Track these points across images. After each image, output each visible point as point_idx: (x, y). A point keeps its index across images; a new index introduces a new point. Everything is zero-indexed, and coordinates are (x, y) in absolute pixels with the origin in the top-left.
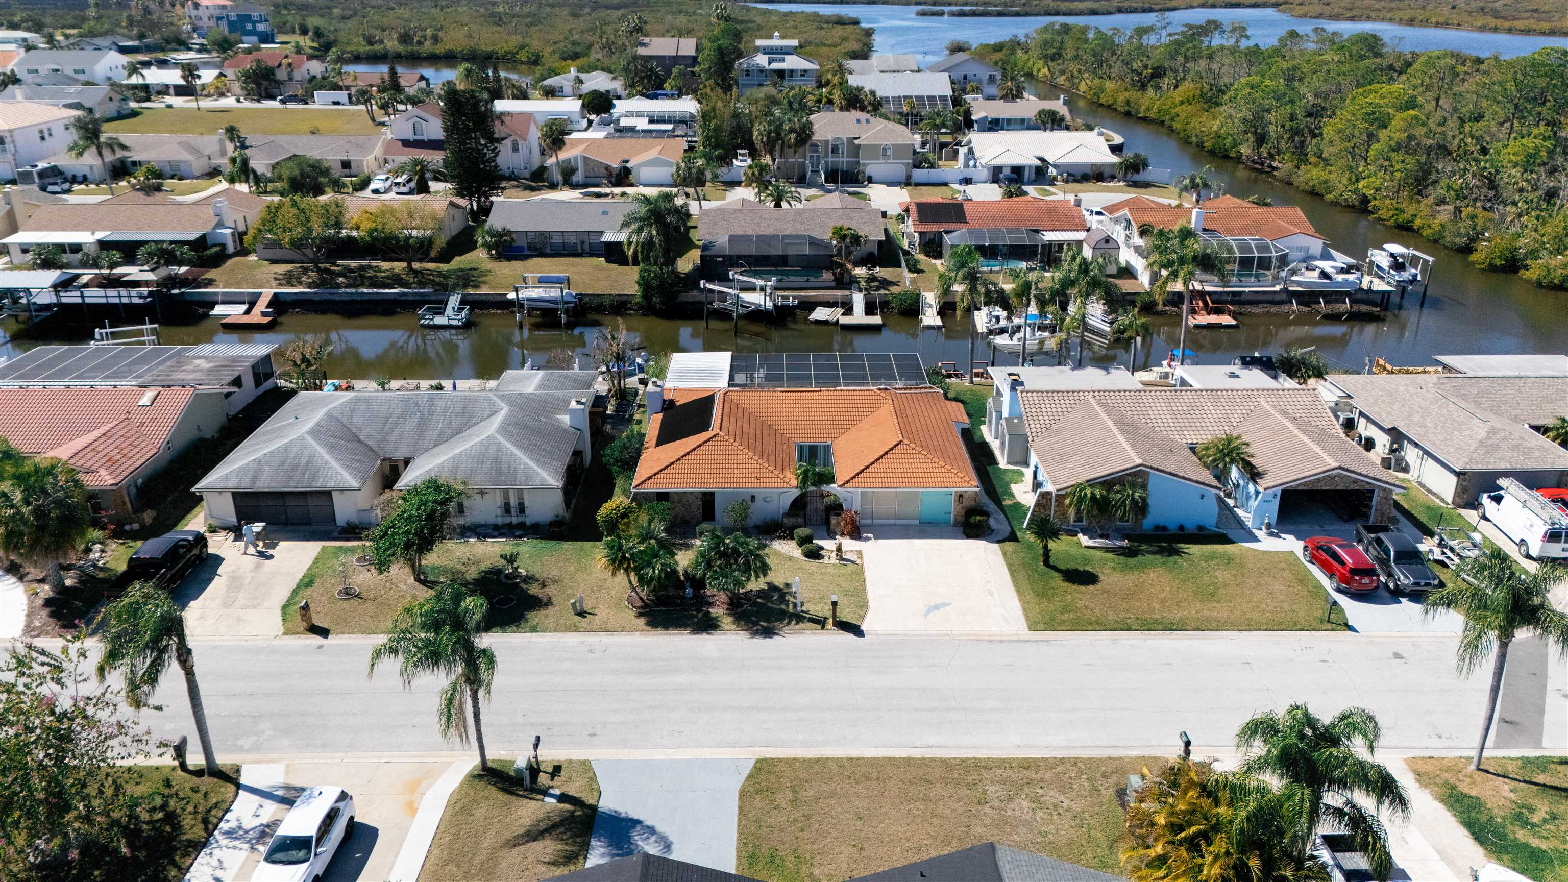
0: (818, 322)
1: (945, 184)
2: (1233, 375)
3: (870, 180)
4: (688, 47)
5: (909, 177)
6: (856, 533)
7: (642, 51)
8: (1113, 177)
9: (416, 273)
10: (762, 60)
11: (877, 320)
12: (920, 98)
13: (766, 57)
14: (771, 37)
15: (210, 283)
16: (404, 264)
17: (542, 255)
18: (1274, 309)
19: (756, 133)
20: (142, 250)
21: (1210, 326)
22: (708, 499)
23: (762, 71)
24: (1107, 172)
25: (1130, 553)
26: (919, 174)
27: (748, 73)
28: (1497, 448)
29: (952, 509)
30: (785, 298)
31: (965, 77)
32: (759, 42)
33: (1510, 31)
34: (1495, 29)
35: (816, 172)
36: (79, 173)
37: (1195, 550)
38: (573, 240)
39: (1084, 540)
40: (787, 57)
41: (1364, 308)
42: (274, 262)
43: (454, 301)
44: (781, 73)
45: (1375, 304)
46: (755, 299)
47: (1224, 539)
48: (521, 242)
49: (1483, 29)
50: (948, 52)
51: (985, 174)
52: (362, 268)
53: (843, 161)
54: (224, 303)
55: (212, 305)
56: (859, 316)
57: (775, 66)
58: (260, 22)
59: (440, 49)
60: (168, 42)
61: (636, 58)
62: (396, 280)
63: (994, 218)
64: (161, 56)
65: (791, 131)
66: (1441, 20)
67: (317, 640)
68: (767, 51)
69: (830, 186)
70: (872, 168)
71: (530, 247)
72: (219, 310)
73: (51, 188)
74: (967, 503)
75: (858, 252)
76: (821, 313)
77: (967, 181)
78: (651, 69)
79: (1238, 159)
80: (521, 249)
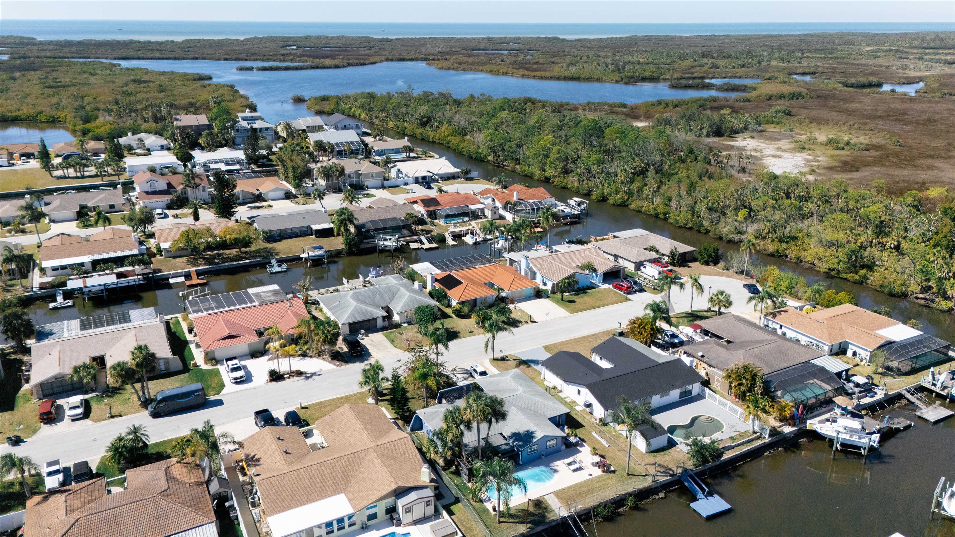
0: (415, 249)
1: (397, 186)
2: (569, 247)
3: (368, 187)
4: (202, 119)
6: (513, 302)
7: (179, 123)
8: (458, 177)
9: (245, 253)
11: (434, 245)
12: (347, 143)
13: (245, 122)
14: (245, 112)
22: (475, 301)
23: (246, 129)
25: (578, 294)
27: (238, 130)
28: (639, 255)
29: (533, 292)
30: (400, 241)
31: (345, 126)
32: (239, 115)
33: (534, 77)
34: (528, 77)
35: (345, 186)
37: (589, 291)
43: (274, 262)
45: (576, 218)
48: (276, 234)
49: (523, 76)
51: (412, 180)
52: (221, 254)
53: (354, 180)
55: (167, 279)
57: (252, 126)
61: (177, 127)
62: (241, 257)
65: (336, 171)
66: (504, 71)
68: (244, 119)
70: (368, 182)
72: (173, 281)
74: (537, 290)
76: (413, 246)
77: (406, 184)
78: (188, 133)
79: (488, 161)
80: (275, 237)
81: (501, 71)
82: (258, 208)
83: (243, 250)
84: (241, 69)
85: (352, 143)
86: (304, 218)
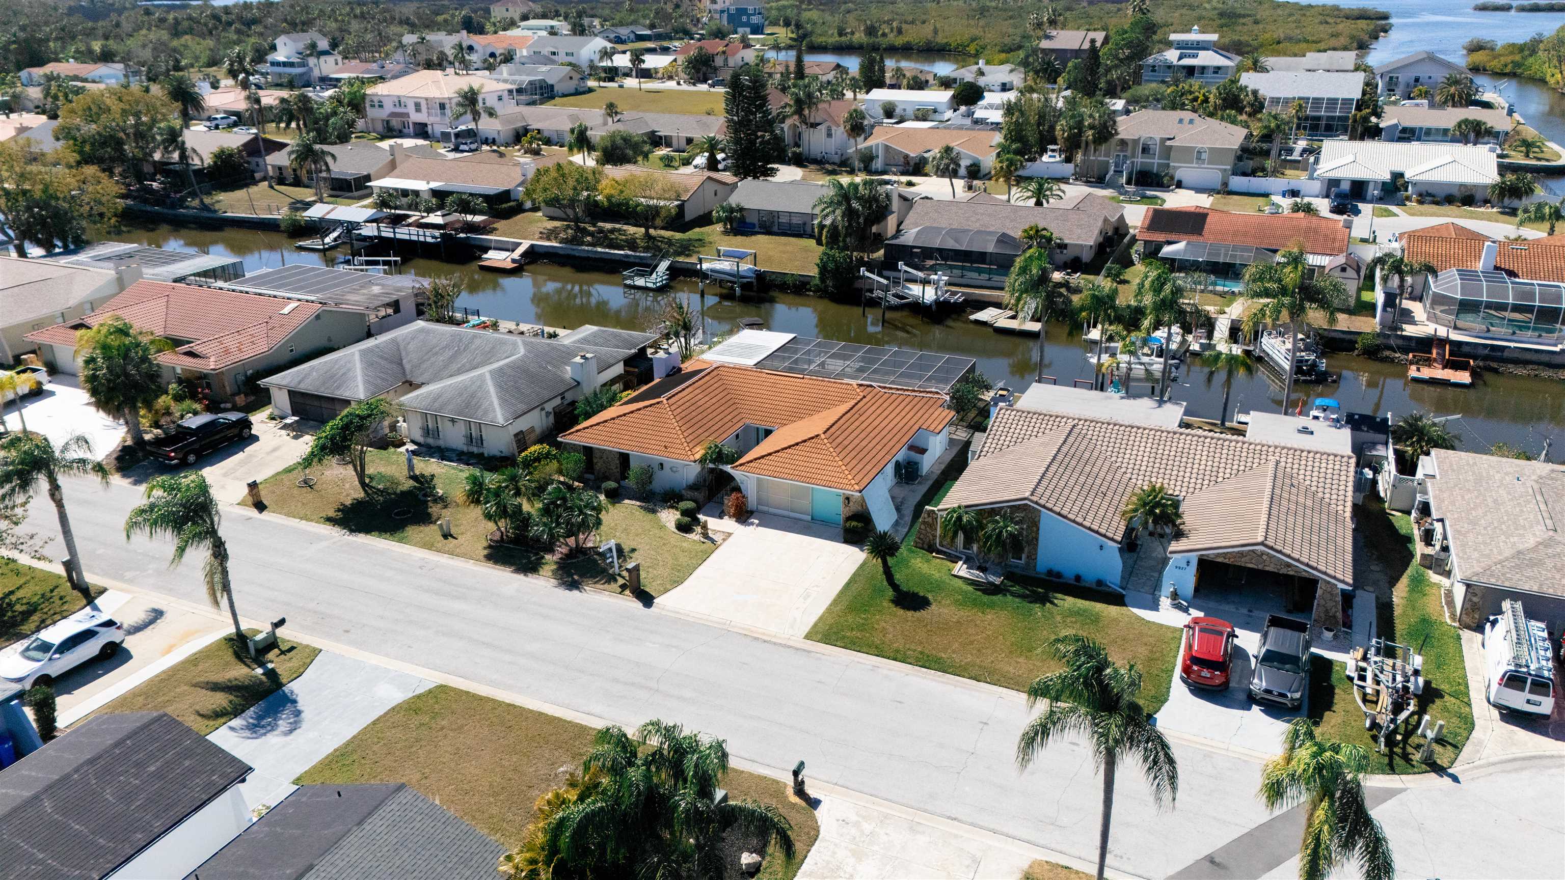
0: (977, 322)
1: (1266, 195)
2: (1305, 431)
3: (1179, 185)
5: (1225, 184)
6: (743, 515)
7: (1045, 44)
8: (1486, 202)
10: (1172, 56)
11: (1037, 327)
12: (1317, 101)
13: (1178, 52)
14: (1189, 31)
15: (492, 231)
16: (643, 230)
17: (769, 232)
18: (1546, 373)
20: (450, 199)
21: (1433, 382)
22: (624, 459)
23: (1170, 67)
24: (1479, 196)
25: (990, 590)
26: (1238, 182)
27: (1153, 68)
28: (1533, 564)
30: (954, 293)
31: (1417, 80)
32: (1173, 37)
35: (1119, 172)
36: (490, 137)
37: (1069, 602)
38: (795, 221)
39: (961, 569)
40: (1202, 53)
42: (552, 218)
43: (664, 265)
44: (1190, 71)
46: (929, 295)
47: (1117, 599)
48: (752, 219)
50: (1465, 52)
51: (1319, 186)
52: (612, 231)
54: (496, 249)
55: (486, 250)
56: (1021, 321)
57: (1186, 62)
58: (754, 15)
59: (899, 41)
60: (677, 32)
62: (632, 244)
63: (1235, 234)
64: (666, 44)
67: (254, 513)
68: (1181, 45)
69: (1131, 188)
70: (1183, 172)
71: (761, 224)
72: (491, 254)
73: (462, 147)
74: (854, 508)
76: (982, 315)
77: (1294, 194)
78: (1049, 63)
80: (754, 225)
85: (1332, 102)
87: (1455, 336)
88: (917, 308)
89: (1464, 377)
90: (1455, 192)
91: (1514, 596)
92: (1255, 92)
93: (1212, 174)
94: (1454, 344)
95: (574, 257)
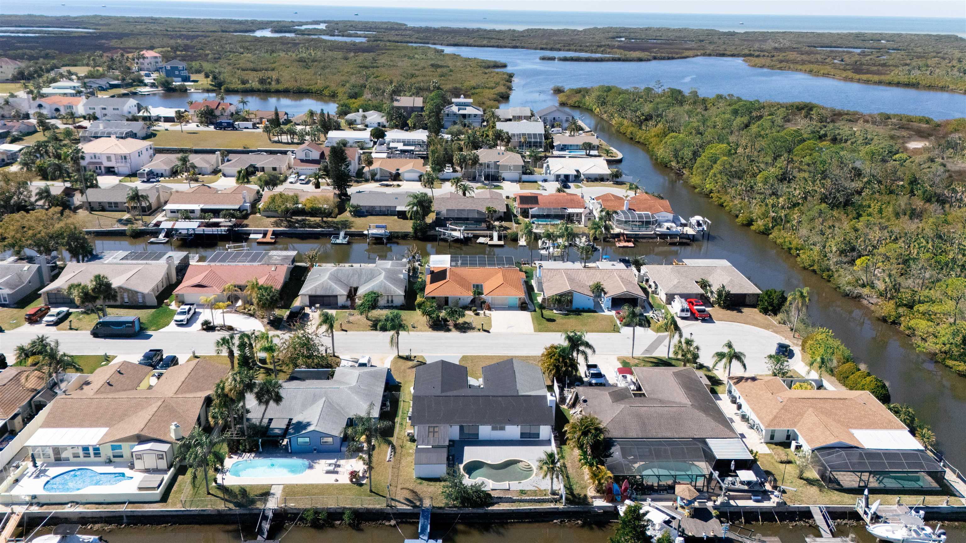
0: (480, 243)
1: (536, 182)
2: (613, 265)
3: (504, 179)
4: (418, 102)
5: (520, 178)
6: (489, 309)
7: (396, 104)
8: (608, 180)
9: (325, 222)
10: (455, 109)
11: (502, 243)
12: (529, 135)
13: (457, 107)
14: (459, 97)
15: (247, 226)
16: (320, 219)
17: (372, 215)
18: (651, 240)
19: (454, 159)
21: (624, 247)
22: (446, 299)
23: (455, 114)
24: (605, 177)
25: (567, 315)
26: (525, 177)
27: (448, 115)
28: (678, 287)
29: (518, 303)
30: (468, 234)
31: (554, 119)
32: (454, 100)
33: (859, 81)
34: (851, 80)
35: (480, 176)
36: (160, 172)
37: (585, 314)
38: (384, 209)
39: (555, 311)
40: (467, 108)
41: (684, 241)
42: (268, 217)
43: (342, 234)
44: (464, 116)
45: (689, 239)
46: (457, 234)
47: (595, 312)
48: (364, 210)
49: (846, 79)
51: (553, 177)
52: (303, 220)
53: (492, 171)
54: (253, 233)
55: (249, 234)
56: (495, 241)
57: (462, 112)
58: (183, 70)
59: (281, 87)
60: (134, 81)
61: (393, 107)
62: (318, 226)
63: (549, 203)
64: (133, 89)
65: (470, 159)
66: (826, 72)
68: (458, 104)
69: (486, 182)
70: (504, 174)
71: (367, 211)
72: (252, 236)
73: (151, 180)
74: (522, 301)
75: (496, 216)
76: (481, 240)
77: (545, 181)
78: (401, 114)
80: (363, 212)
81: (822, 72)
82: (387, 186)
83: (325, 219)
84: (543, 59)
85: (535, 135)
86: (396, 198)
87: (626, 232)
88: (457, 240)
89: (631, 244)
90: (598, 177)
91: (677, 294)
92: (507, 133)
93: (516, 175)
94: (627, 234)
95: (296, 234)
